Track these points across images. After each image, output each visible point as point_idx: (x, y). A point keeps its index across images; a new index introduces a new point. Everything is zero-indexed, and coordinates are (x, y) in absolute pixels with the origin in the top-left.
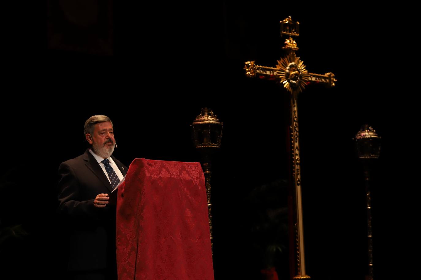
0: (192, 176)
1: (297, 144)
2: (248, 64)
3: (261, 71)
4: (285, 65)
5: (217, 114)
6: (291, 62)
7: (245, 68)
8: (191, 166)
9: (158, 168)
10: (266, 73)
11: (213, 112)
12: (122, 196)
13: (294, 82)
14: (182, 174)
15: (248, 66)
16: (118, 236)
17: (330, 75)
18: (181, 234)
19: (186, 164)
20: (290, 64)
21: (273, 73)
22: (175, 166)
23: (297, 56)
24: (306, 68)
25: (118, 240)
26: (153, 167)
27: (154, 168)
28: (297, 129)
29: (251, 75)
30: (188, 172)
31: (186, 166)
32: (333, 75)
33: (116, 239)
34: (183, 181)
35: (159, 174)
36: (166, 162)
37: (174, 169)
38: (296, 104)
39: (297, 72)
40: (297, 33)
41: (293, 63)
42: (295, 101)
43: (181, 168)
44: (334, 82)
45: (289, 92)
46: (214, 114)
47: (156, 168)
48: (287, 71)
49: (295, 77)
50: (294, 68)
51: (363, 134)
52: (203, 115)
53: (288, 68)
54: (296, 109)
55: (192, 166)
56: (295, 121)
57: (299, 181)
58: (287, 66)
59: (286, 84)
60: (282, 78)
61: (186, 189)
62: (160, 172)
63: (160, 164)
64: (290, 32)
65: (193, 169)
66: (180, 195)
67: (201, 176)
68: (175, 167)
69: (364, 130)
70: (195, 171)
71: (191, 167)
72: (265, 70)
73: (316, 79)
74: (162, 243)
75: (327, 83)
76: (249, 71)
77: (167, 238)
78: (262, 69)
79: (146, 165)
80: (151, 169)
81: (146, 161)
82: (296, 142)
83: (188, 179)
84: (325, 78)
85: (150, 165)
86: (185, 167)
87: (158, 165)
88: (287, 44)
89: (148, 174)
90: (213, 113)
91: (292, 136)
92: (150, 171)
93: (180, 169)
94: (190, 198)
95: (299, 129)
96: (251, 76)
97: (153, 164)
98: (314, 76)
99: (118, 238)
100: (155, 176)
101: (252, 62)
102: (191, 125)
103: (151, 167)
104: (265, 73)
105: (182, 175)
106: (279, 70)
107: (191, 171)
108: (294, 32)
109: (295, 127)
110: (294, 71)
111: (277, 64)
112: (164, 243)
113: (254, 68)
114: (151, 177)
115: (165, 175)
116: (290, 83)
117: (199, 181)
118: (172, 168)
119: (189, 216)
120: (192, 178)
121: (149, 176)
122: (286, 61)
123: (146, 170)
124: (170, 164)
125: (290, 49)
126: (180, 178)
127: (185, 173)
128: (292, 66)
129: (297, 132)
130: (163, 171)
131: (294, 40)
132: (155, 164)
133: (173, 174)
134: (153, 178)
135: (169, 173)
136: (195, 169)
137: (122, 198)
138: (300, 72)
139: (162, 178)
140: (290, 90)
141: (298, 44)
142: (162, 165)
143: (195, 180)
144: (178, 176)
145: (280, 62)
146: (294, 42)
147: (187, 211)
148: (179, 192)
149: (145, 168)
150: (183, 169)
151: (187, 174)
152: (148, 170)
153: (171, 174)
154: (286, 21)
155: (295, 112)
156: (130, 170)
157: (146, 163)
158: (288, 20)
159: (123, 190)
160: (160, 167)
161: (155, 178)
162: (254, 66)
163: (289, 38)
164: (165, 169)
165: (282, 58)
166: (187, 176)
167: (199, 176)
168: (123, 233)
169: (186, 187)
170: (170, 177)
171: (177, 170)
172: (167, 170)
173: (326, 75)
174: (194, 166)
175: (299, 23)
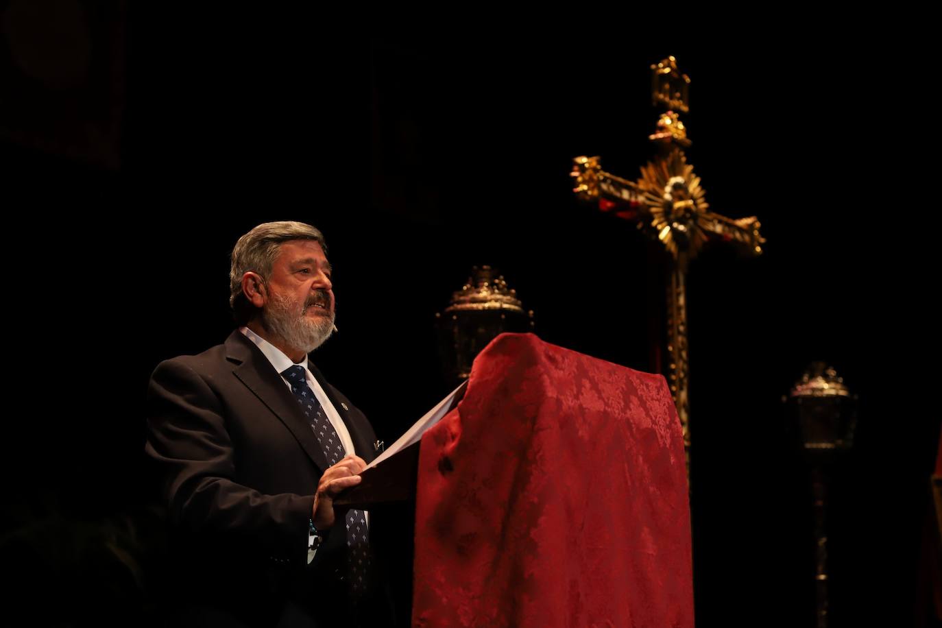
0: (654, 418)
1: (683, 395)
2: (583, 164)
3: (612, 189)
4: (663, 182)
5: (516, 284)
6: (675, 175)
7: (575, 174)
8: (645, 382)
9: (573, 374)
10: (621, 193)
11: (504, 280)
12: (446, 465)
13: (681, 228)
14: (632, 406)
15: (582, 168)
17: (751, 226)
18: (631, 615)
19: (635, 375)
20: (674, 180)
21: (636, 197)
22: (610, 375)
23: (688, 163)
24: (707, 198)
26: (560, 370)
27: (562, 372)
28: (684, 354)
29: (590, 193)
30: (643, 403)
31: (636, 382)
32: (758, 225)
34: (634, 430)
35: (577, 397)
36: (588, 359)
37: (608, 385)
38: (682, 288)
39: (690, 202)
40: (685, 104)
41: (679, 179)
42: (682, 278)
43: (625, 384)
44: (761, 245)
45: (670, 254)
46: (509, 287)
47: (567, 373)
48: (668, 197)
49: (684, 216)
50: (681, 193)
51: (814, 385)
53: (668, 189)
54: (682, 301)
55: (650, 383)
56: (679, 333)
58: (665, 182)
59: (665, 234)
60: (657, 213)
61: (641, 459)
62: (579, 392)
63: (576, 364)
64: (671, 98)
65: (654, 393)
66: (628, 475)
67: (672, 420)
68: (610, 380)
69: (813, 377)
70: (657, 402)
71: (647, 386)
72: (619, 187)
73: (723, 230)
75: (744, 244)
76: (584, 182)
78: (614, 183)
79: (543, 358)
80: (556, 376)
81: (541, 344)
82: (681, 389)
83: (645, 425)
84: (740, 229)
85: (552, 359)
86: (635, 384)
87: (571, 366)
88: (663, 129)
89: (551, 393)
90: (504, 282)
91: (673, 371)
92: (555, 382)
93: (624, 386)
94: (651, 489)
95: (688, 355)
96: (588, 198)
97: (558, 357)
98: (720, 222)
99: (423, 621)
100: (569, 402)
101: (591, 160)
102: (438, 315)
103: (556, 368)
104: (618, 194)
105: (630, 410)
106: (650, 192)
107: (650, 399)
108: (679, 99)
109: (680, 350)
110: (681, 199)
111: (640, 176)
113: (595, 178)
114: (559, 401)
115: (590, 402)
116: (673, 230)
117: (670, 435)
118: (604, 381)
119: (650, 552)
120: (654, 422)
121: (555, 396)
122: (665, 170)
123: (545, 376)
124: (598, 368)
125: (673, 141)
126: (628, 419)
127: (636, 403)
128: (677, 187)
129: (684, 362)
130: (585, 387)
131: (679, 119)
132: (563, 359)
133: (610, 402)
134: (564, 407)
135: (600, 398)
136: (658, 394)
137: (443, 474)
138: (695, 204)
139: (587, 411)
140: (673, 248)
141: (689, 130)
142: (580, 366)
143: (662, 432)
144: (624, 411)
145: (649, 172)
146: (681, 126)
147: (646, 534)
148: (626, 465)
149: (542, 370)
150: (630, 391)
151: (642, 409)
152: (550, 378)
153: (606, 400)
154: (664, 68)
155: (679, 308)
156: (481, 375)
157: (542, 353)
158: (669, 65)
159: (451, 445)
160: (576, 370)
161: (569, 408)
162: (595, 170)
163: (670, 113)
164: (588, 381)
165: (653, 161)
166: (643, 415)
167: (668, 419)
168: (444, 600)
169: (641, 452)
170: (605, 412)
171: (618, 392)
172: (595, 386)
173: (744, 222)
174: (655, 385)
175: (688, 80)
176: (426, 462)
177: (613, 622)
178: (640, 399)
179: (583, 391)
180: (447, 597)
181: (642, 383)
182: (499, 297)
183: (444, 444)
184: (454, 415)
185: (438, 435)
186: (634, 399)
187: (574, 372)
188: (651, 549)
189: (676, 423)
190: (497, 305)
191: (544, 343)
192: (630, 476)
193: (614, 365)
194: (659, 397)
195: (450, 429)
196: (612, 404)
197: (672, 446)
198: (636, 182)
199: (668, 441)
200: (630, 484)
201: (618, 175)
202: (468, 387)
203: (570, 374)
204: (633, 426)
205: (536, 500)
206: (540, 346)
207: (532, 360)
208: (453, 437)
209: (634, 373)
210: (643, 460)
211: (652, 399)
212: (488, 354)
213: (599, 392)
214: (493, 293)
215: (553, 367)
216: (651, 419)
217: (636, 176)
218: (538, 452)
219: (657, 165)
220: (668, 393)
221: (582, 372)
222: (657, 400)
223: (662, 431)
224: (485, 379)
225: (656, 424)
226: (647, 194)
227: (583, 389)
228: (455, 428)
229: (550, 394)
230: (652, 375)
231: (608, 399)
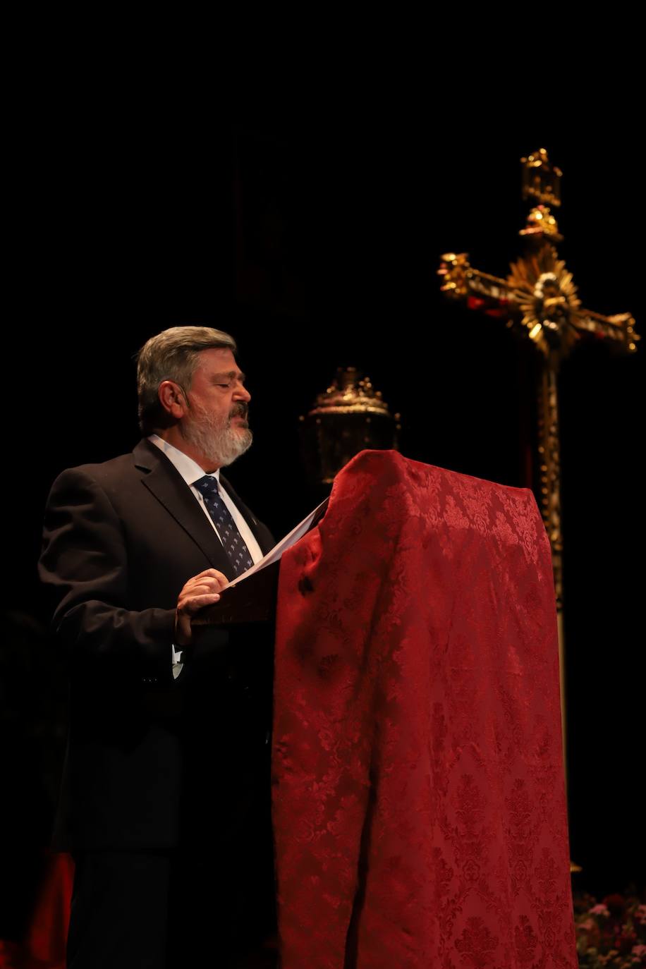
0: (521, 534)
1: (555, 498)
2: (451, 262)
3: (481, 287)
4: (533, 279)
5: (382, 388)
6: (546, 270)
7: (442, 272)
8: (512, 497)
9: (437, 491)
10: (490, 290)
11: (370, 382)
12: (306, 586)
13: (553, 326)
14: (498, 522)
15: (450, 266)
16: (285, 738)
17: (625, 323)
18: (497, 737)
19: (501, 490)
20: (545, 277)
21: (506, 295)
22: (476, 490)
23: (560, 258)
24: (579, 294)
25: (284, 750)
26: (424, 487)
27: (426, 489)
28: (556, 456)
29: (458, 291)
30: (509, 519)
31: (502, 496)
32: (632, 322)
33: (275, 746)
34: (500, 547)
35: (440, 515)
36: (453, 475)
37: (474, 502)
38: (553, 388)
39: (562, 300)
40: (556, 198)
41: (550, 276)
42: (553, 377)
43: (491, 500)
44: (635, 342)
45: (541, 353)
46: (375, 389)
47: (431, 490)
48: (538, 294)
49: (555, 314)
50: (552, 289)
52: (341, 389)
53: (539, 286)
54: (553, 401)
55: (517, 498)
56: (551, 434)
57: (558, 600)
58: (536, 279)
59: (535, 332)
60: (527, 311)
61: (507, 576)
62: (443, 510)
63: (440, 480)
64: (543, 192)
65: (521, 508)
66: (493, 593)
67: (540, 537)
68: (476, 495)
70: (524, 518)
71: (514, 501)
72: (488, 284)
73: (596, 327)
74: (447, 765)
75: (617, 342)
76: (452, 280)
77: (461, 750)
78: (483, 281)
79: (407, 477)
80: (419, 493)
81: (403, 460)
82: (552, 491)
83: (511, 542)
84: (614, 327)
85: (415, 477)
86: (500, 499)
87: (435, 482)
88: (534, 224)
89: (414, 511)
90: (369, 385)
91: (544, 474)
92: (418, 500)
94: (518, 608)
95: (561, 456)
96: (455, 296)
97: (422, 474)
98: (593, 319)
99: (283, 744)
100: (433, 520)
101: (459, 257)
102: (301, 418)
103: (419, 485)
104: (486, 292)
105: (496, 526)
106: (520, 289)
107: (517, 514)
108: (551, 192)
109: (551, 452)
110: (552, 296)
111: (511, 273)
112: (451, 766)
113: (463, 275)
114: (422, 520)
115: (456, 519)
116: (544, 329)
117: (538, 551)
118: (469, 497)
119: (516, 673)
120: (521, 539)
121: (418, 515)
122: (536, 266)
123: (408, 495)
124: (462, 483)
125: (544, 237)
126: (493, 536)
127: (501, 519)
128: (548, 284)
129: (557, 464)
130: (450, 505)
131: (550, 214)
132: (427, 476)
133: (475, 519)
134: (427, 526)
135: (465, 514)
136: (525, 509)
137: (303, 594)
138: (567, 301)
139: (451, 529)
140: (544, 346)
141: (560, 225)
142: (444, 483)
143: (529, 549)
144: (489, 528)
145: (519, 269)
146: (552, 221)
147: (512, 654)
148: (492, 585)
149: (405, 487)
150: (496, 506)
151: (508, 525)
152: (414, 496)
153: (471, 517)
154: (535, 161)
155: (550, 408)
156: (342, 493)
157: (405, 470)
158: (540, 159)
159: (311, 565)
160: (439, 487)
161: (433, 526)
162: (464, 268)
163: (541, 207)
164: (452, 498)
165: (524, 257)
166: (510, 531)
167: (536, 535)
168: (306, 723)
169: (507, 570)
170: (470, 529)
171: (483, 508)
172: (459, 503)
173: (618, 319)
174: (521, 500)
175: (559, 173)
176: (285, 582)
177: (478, 745)
178: (507, 514)
179: (447, 509)
180: (308, 721)
181: (508, 498)
182: (364, 399)
183: (305, 565)
184: (315, 534)
185: (299, 554)
186: (501, 516)
187: (438, 489)
188: (517, 668)
189: (544, 539)
190: (362, 408)
191: (406, 459)
192: (496, 594)
193: (480, 479)
194: (525, 511)
195: (310, 549)
196: (477, 521)
197: (539, 562)
198: (506, 279)
199: (535, 558)
200: (495, 602)
201: (487, 272)
202: (329, 506)
203: (434, 491)
204: (499, 542)
205: (398, 621)
206: (403, 463)
207: (393, 477)
208: (314, 559)
209: (500, 488)
210: (510, 578)
211: (519, 514)
212: (350, 471)
213: (464, 509)
214: (358, 396)
215: (416, 485)
216: (518, 534)
217: (505, 273)
218: (401, 572)
219: (527, 262)
220: (535, 507)
221: (446, 489)
222: (524, 515)
223: (529, 547)
224: (345, 498)
225: (523, 541)
226: (517, 292)
227: (447, 506)
228: (315, 548)
229: (412, 513)
230: (520, 489)
231: (473, 515)
